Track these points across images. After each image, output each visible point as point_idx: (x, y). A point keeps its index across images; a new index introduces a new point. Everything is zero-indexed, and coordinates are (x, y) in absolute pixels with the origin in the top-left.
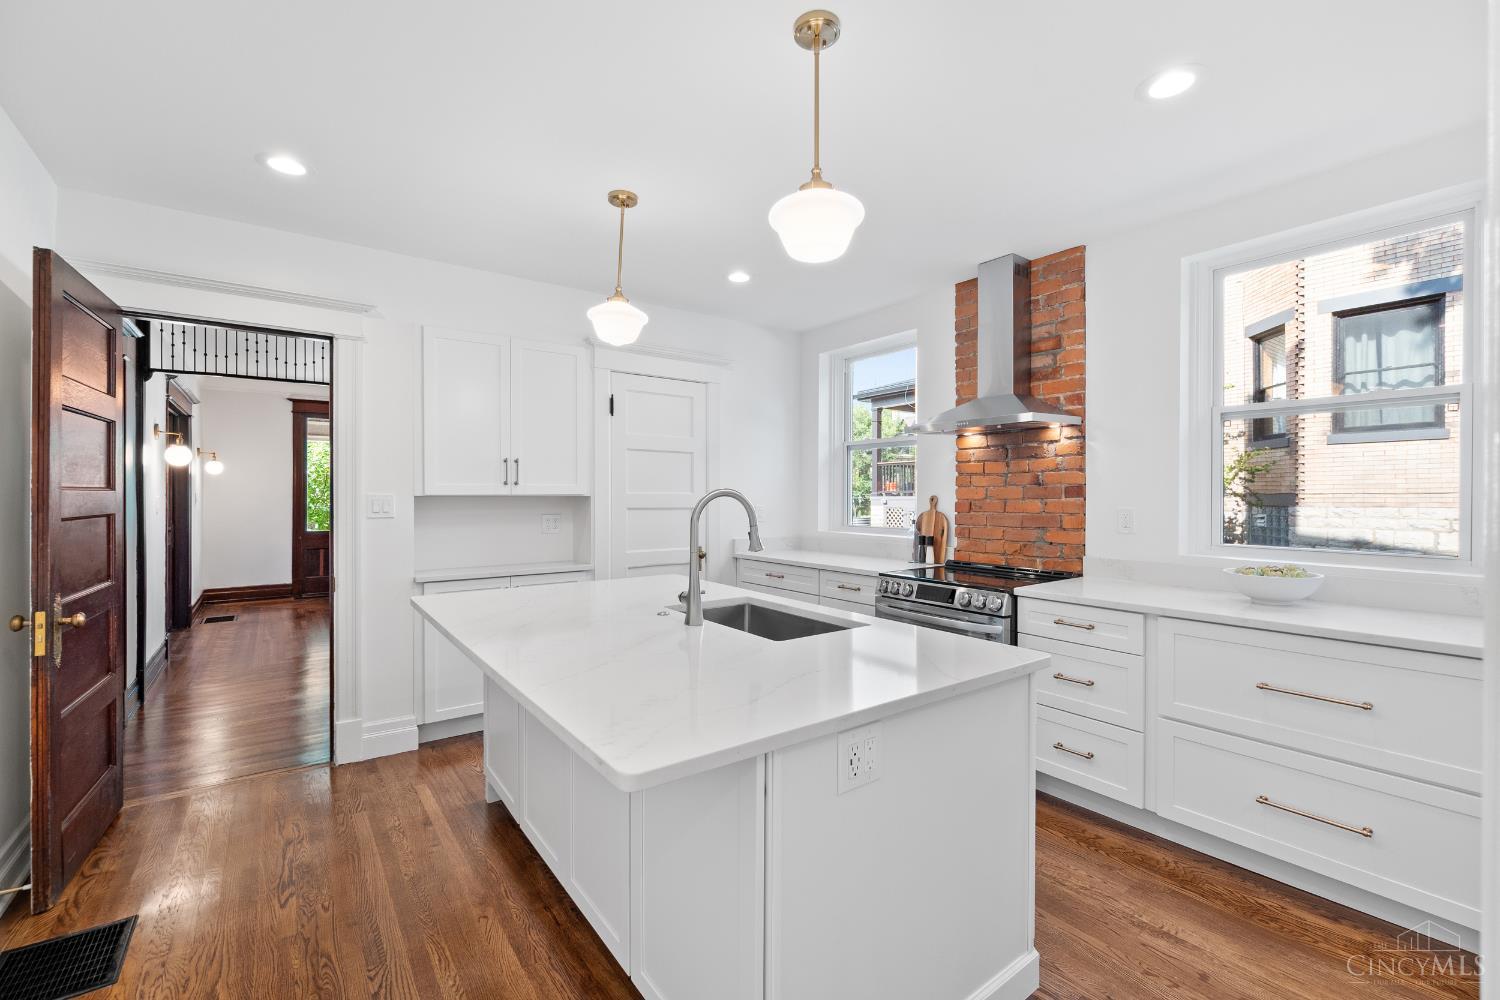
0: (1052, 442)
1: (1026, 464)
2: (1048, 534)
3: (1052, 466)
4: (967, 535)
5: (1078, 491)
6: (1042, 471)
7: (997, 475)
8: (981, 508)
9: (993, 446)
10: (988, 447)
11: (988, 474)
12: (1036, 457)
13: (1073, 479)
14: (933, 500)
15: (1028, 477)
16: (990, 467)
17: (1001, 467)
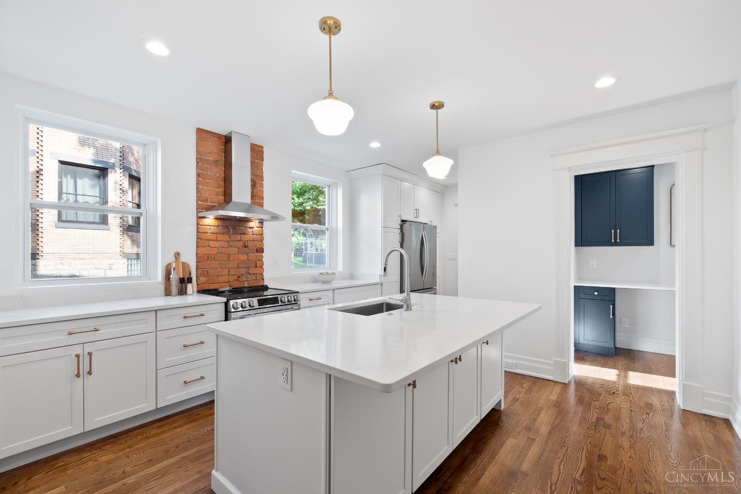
0: (251, 228)
1: (239, 237)
2: (250, 270)
3: (252, 239)
4: (206, 275)
5: (261, 250)
6: (247, 241)
7: (224, 241)
8: (214, 259)
9: (221, 226)
10: (218, 226)
11: (219, 241)
12: (244, 234)
13: (259, 245)
14: (177, 255)
15: (241, 243)
16: (220, 237)
17: (226, 238)
